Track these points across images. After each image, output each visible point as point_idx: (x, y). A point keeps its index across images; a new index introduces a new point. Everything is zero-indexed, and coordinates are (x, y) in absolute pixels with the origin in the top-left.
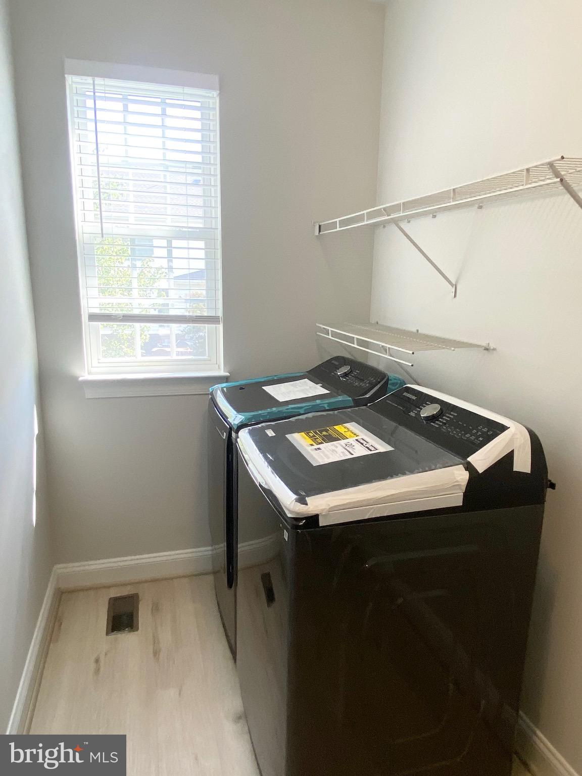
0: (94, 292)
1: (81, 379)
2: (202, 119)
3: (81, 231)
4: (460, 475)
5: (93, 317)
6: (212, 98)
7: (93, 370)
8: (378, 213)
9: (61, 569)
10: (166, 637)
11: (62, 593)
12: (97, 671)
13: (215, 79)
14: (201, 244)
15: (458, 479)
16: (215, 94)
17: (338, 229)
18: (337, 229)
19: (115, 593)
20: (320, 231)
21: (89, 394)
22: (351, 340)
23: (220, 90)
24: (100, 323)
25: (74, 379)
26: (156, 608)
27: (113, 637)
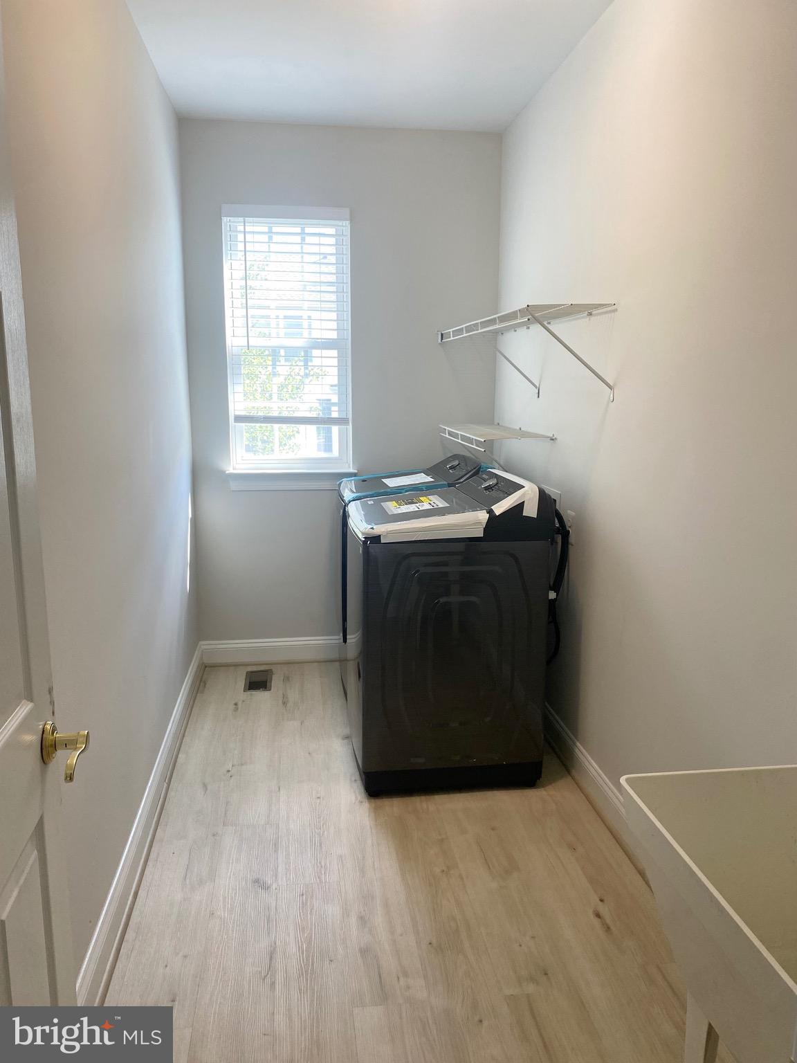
0: (239, 397)
1: (227, 472)
2: (337, 244)
3: (230, 345)
4: (483, 516)
5: (239, 419)
6: (346, 226)
7: (237, 466)
8: (493, 322)
9: (205, 645)
10: (293, 695)
11: (206, 667)
12: (236, 709)
13: (347, 211)
14: (334, 353)
15: (481, 518)
16: (348, 223)
17: (452, 338)
18: (450, 337)
19: (250, 669)
20: (442, 339)
21: (234, 486)
22: (456, 436)
23: (352, 220)
24: (244, 424)
25: (223, 472)
26: (287, 679)
27: (249, 693)
